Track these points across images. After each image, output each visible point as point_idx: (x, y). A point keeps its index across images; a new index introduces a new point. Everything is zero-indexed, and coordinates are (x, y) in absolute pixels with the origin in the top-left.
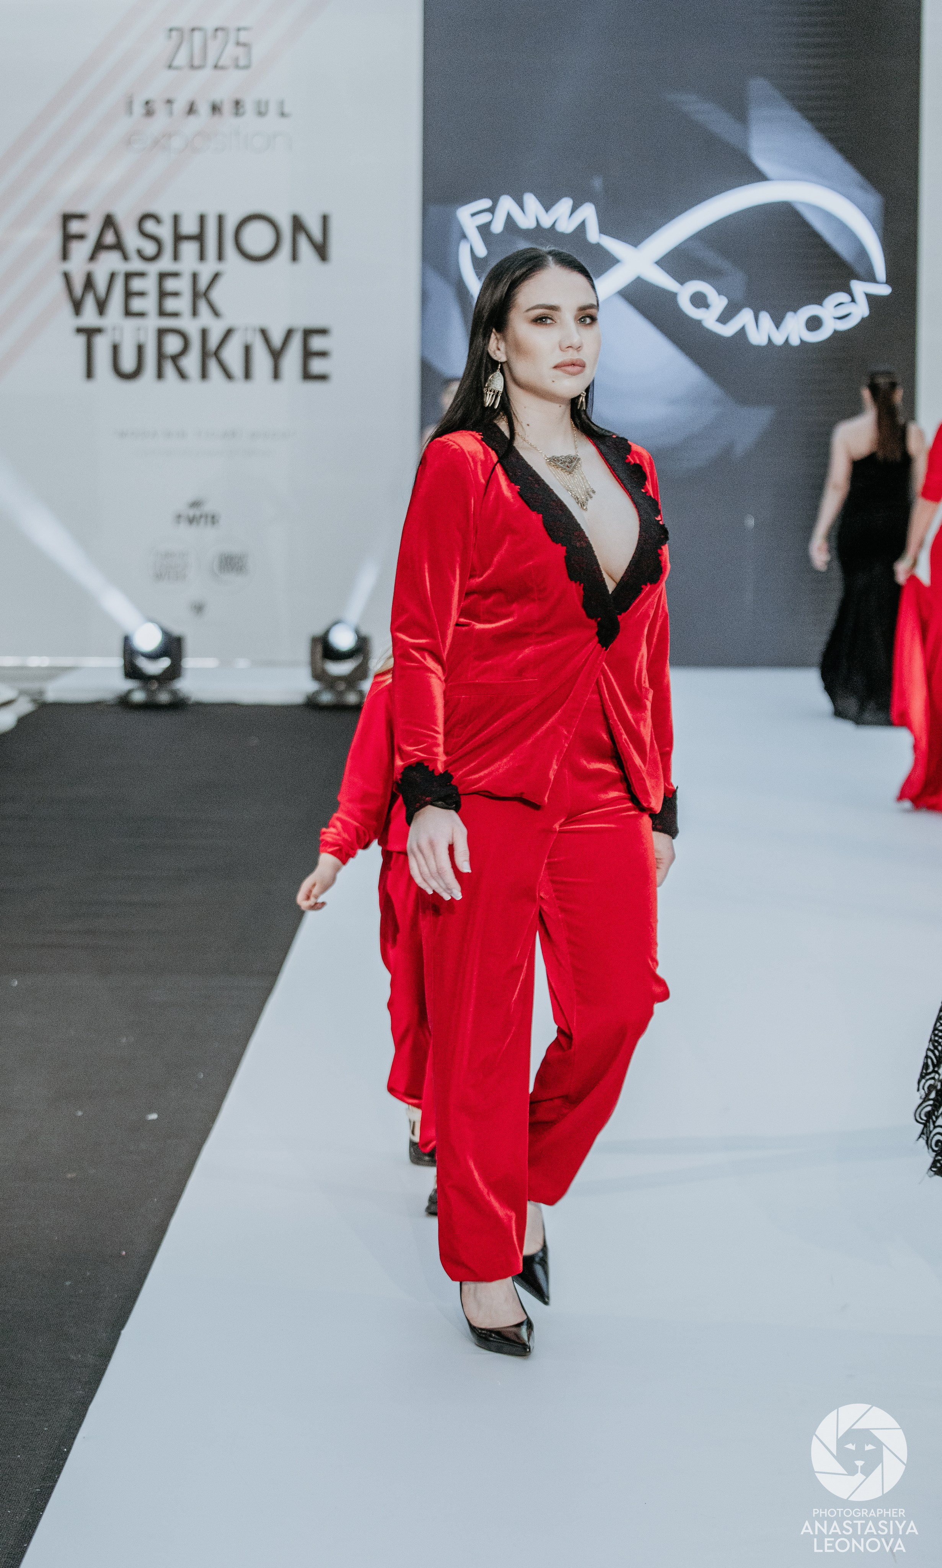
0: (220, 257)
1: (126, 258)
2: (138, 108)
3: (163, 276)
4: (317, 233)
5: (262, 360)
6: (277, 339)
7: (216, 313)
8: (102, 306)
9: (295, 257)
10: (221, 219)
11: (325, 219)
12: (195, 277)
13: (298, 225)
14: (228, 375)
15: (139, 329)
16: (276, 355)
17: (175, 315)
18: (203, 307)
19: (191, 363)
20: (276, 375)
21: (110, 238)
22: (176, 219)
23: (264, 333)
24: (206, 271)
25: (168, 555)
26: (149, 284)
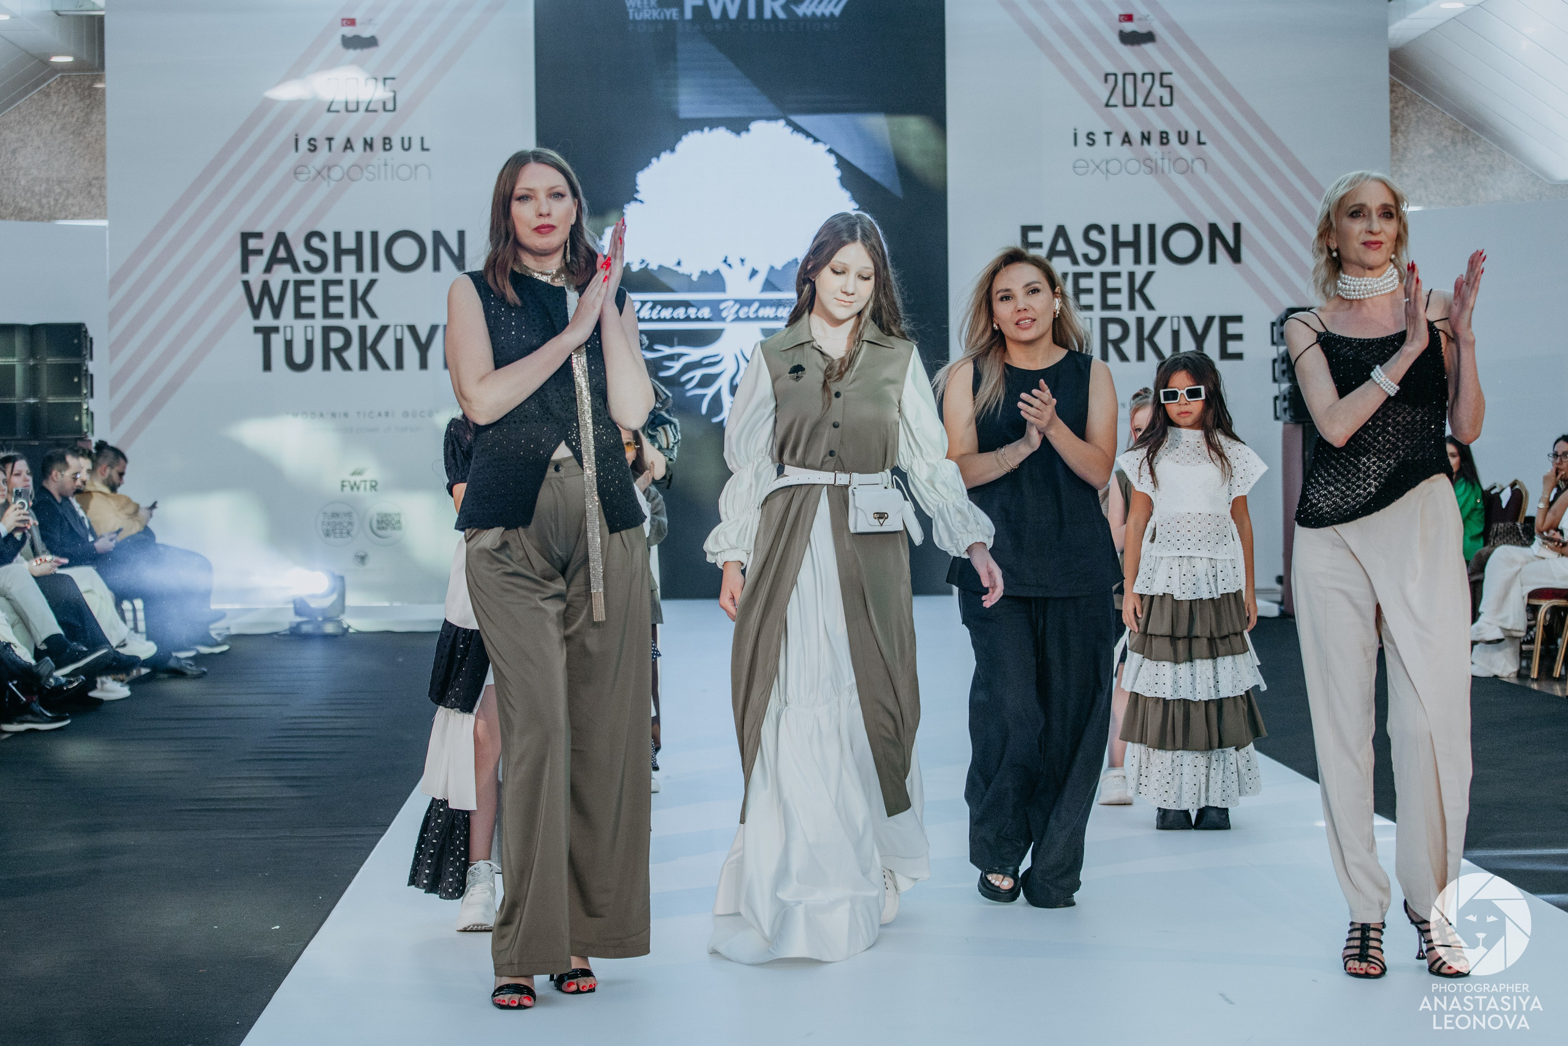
0: (375, 267)
1: (296, 269)
2: (304, 145)
3: (326, 284)
4: (455, 248)
5: (411, 352)
6: (423, 337)
7: (373, 314)
8: (276, 312)
9: (437, 267)
10: (375, 235)
11: (461, 235)
12: (354, 283)
13: (438, 238)
14: (384, 366)
15: (306, 327)
16: (423, 349)
17: (340, 316)
18: (360, 307)
19: (352, 355)
20: (424, 365)
21: (282, 253)
22: (337, 236)
23: (412, 329)
24: (363, 280)
25: (335, 515)
26: (316, 291)
